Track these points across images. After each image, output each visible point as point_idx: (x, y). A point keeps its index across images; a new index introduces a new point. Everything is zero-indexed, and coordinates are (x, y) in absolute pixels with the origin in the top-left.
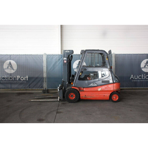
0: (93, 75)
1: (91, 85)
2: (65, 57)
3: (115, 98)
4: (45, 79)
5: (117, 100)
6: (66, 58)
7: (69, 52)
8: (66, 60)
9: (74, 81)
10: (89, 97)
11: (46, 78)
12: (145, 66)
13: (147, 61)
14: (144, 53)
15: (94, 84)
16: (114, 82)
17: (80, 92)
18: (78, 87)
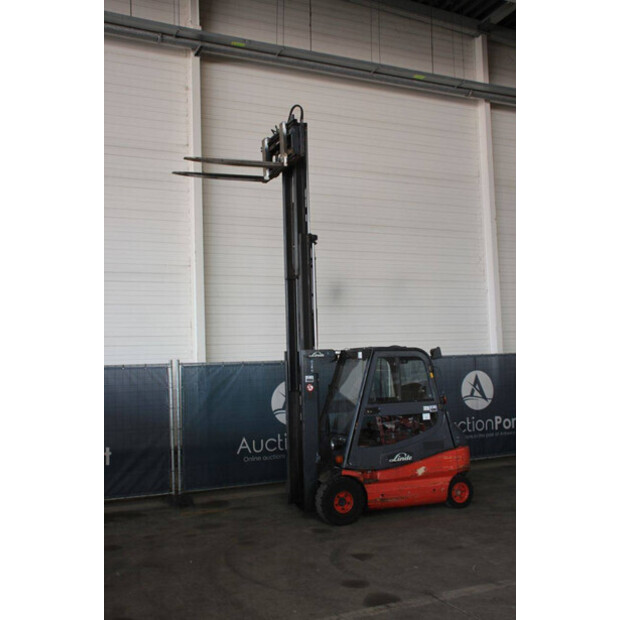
0: (393, 427)
1: (394, 460)
2: (309, 374)
3: (459, 493)
4: (176, 453)
5: (464, 500)
6: (311, 377)
7: (322, 355)
8: (312, 384)
9: (345, 452)
10: (393, 501)
11: (179, 452)
12: (473, 391)
13: (477, 377)
14: (466, 353)
15: (403, 456)
16: (457, 442)
17: (366, 486)
18: (360, 470)
